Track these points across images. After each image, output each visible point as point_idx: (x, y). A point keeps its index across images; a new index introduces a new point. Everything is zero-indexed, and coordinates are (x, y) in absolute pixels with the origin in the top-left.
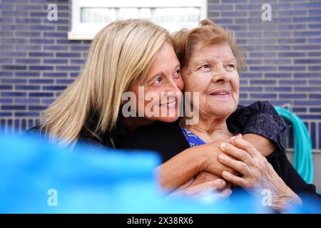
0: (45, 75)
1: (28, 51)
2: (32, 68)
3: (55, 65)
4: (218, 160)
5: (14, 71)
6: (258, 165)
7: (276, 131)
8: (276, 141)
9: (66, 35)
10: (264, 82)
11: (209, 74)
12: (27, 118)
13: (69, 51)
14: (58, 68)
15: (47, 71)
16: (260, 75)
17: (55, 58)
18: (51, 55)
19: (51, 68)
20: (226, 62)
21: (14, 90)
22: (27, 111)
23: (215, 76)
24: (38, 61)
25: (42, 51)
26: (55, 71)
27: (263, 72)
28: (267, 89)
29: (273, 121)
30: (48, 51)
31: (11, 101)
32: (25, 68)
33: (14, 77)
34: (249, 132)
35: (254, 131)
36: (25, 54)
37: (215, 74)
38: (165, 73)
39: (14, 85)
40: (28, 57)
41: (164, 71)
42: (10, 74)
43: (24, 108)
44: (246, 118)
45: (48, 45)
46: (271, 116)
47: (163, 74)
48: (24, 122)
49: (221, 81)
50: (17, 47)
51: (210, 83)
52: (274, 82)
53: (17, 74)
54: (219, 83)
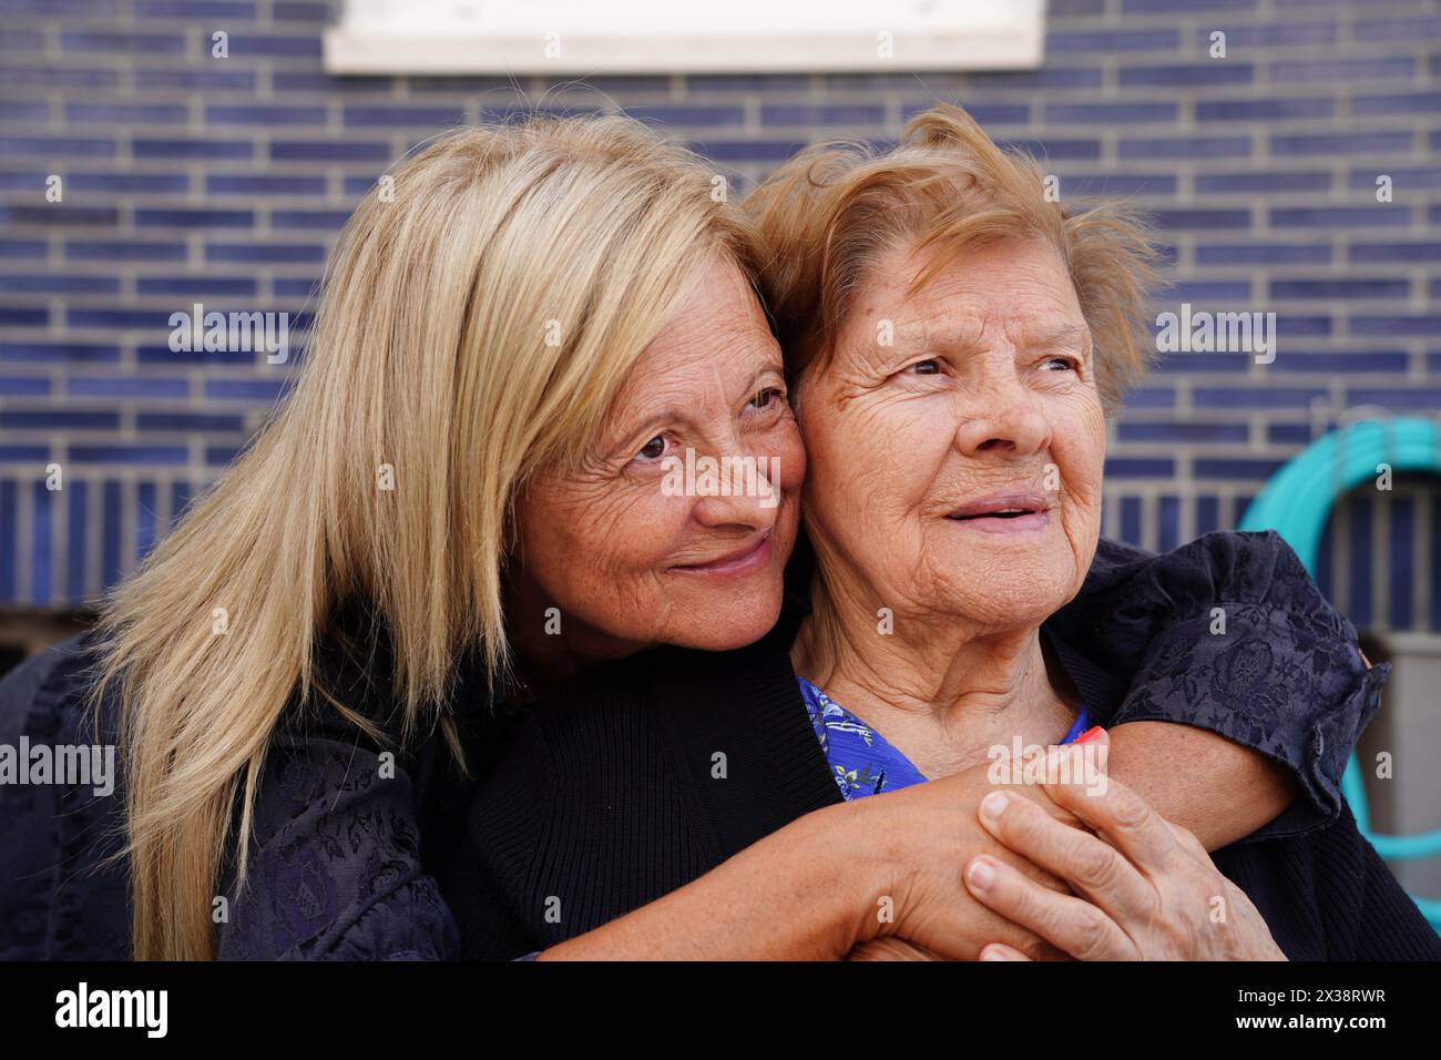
0: (213, 252)
1: (125, 132)
2: (146, 217)
3: (262, 204)
4: (963, 880)
5: (57, 235)
6: (1170, 919)
7: (1298, 705)
8: (1293, 760)
9: (315, 48)
10: (1347, 288)
11: (942, 405)
12: (129, 474)
13: (334, 131)
14: (280, 219)
15: (225, 235)
16: (1322, 252)
17: (261, 165)
18: (243, 149)
19: (244, 219)
20: (1033, 344)
21: (58, 332)
22: (127, 435)
23: (967, 420)
24: (178, 183)
25: (197, 129)
26: (263, 234)
27: (1341, 237)
28: (1358, 324)
29: (1284, 649)
30: (226, 132)
31: (42, 385)
32: (110, 217)
33: (57, 264)
34: (1147, 713)
35: (1176, 704)
36: (109, 147)
37: (970, 406)
38: (690, 413)
39: (58, 304)
40: (124, 163)
41: (685, 405)
42: (39, 248)
43: (109, 420)
44: (1143, 623)
45: (227, 98)
46: (1279, 618)
47: (675, 418)
48: (112, 490)
49: (997, 446)
50: (73, 110)
51: (947, 455)
52: (1400, 287)
53: (75, 249)
54: (990, 455)
